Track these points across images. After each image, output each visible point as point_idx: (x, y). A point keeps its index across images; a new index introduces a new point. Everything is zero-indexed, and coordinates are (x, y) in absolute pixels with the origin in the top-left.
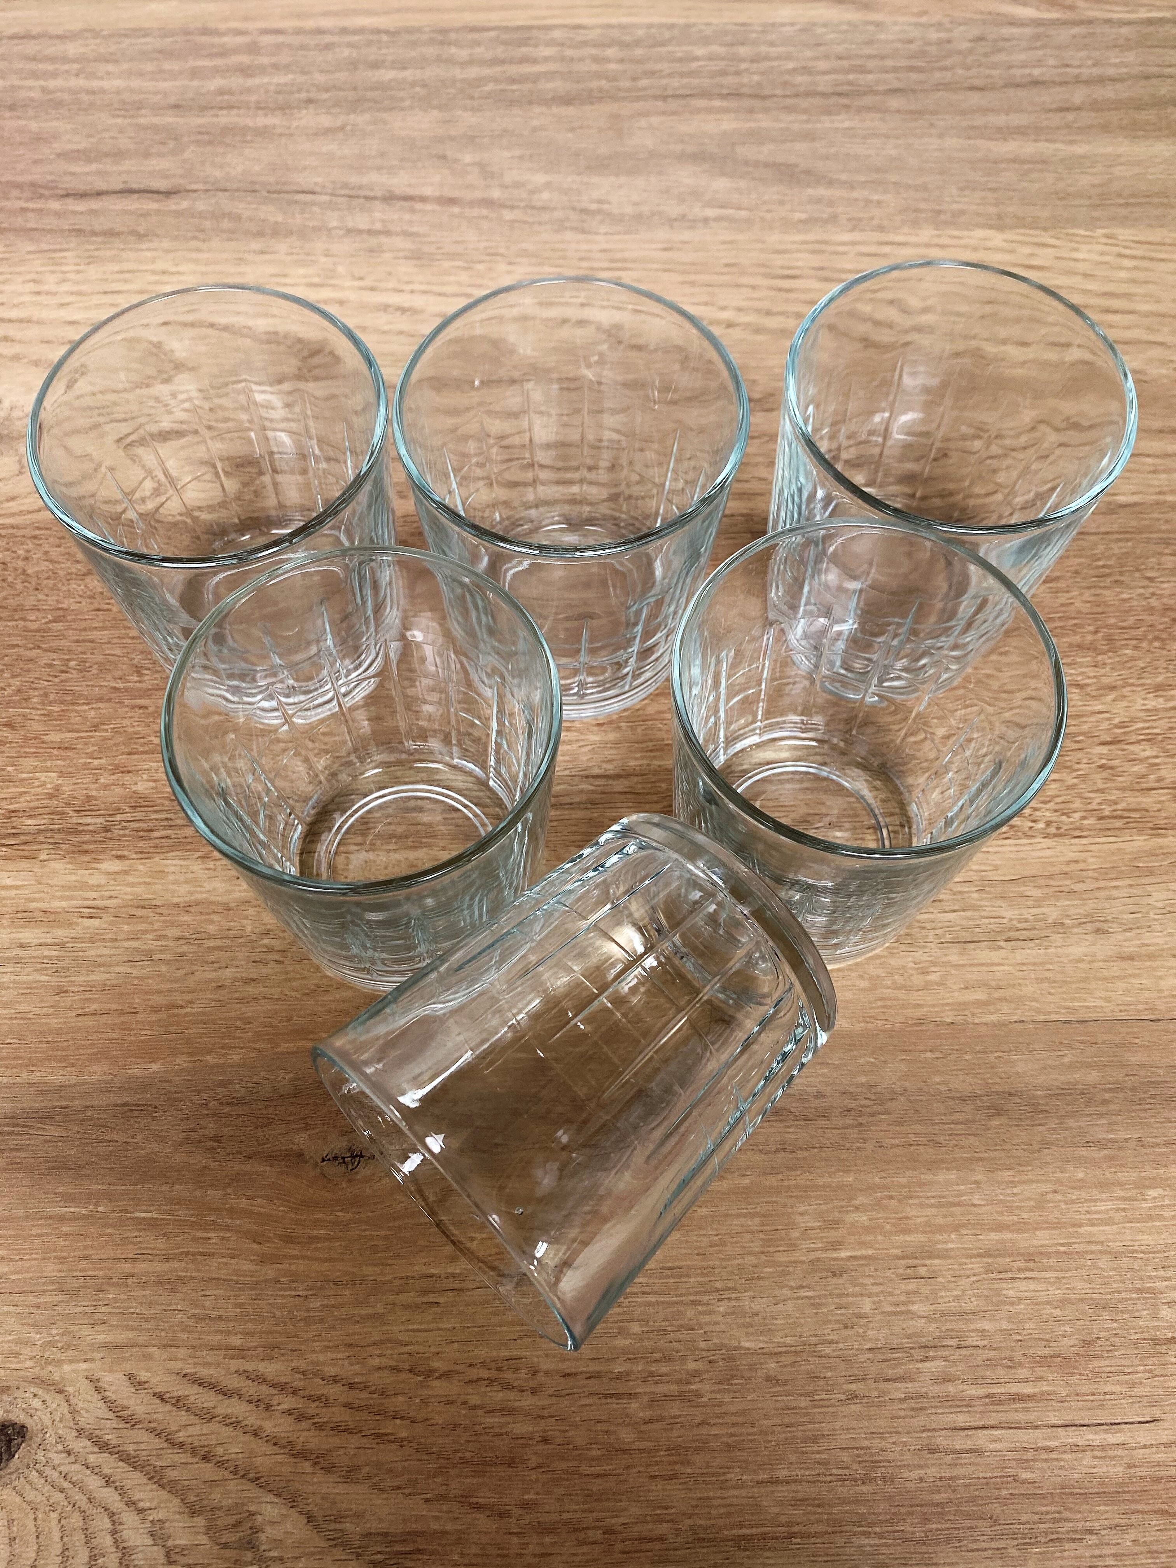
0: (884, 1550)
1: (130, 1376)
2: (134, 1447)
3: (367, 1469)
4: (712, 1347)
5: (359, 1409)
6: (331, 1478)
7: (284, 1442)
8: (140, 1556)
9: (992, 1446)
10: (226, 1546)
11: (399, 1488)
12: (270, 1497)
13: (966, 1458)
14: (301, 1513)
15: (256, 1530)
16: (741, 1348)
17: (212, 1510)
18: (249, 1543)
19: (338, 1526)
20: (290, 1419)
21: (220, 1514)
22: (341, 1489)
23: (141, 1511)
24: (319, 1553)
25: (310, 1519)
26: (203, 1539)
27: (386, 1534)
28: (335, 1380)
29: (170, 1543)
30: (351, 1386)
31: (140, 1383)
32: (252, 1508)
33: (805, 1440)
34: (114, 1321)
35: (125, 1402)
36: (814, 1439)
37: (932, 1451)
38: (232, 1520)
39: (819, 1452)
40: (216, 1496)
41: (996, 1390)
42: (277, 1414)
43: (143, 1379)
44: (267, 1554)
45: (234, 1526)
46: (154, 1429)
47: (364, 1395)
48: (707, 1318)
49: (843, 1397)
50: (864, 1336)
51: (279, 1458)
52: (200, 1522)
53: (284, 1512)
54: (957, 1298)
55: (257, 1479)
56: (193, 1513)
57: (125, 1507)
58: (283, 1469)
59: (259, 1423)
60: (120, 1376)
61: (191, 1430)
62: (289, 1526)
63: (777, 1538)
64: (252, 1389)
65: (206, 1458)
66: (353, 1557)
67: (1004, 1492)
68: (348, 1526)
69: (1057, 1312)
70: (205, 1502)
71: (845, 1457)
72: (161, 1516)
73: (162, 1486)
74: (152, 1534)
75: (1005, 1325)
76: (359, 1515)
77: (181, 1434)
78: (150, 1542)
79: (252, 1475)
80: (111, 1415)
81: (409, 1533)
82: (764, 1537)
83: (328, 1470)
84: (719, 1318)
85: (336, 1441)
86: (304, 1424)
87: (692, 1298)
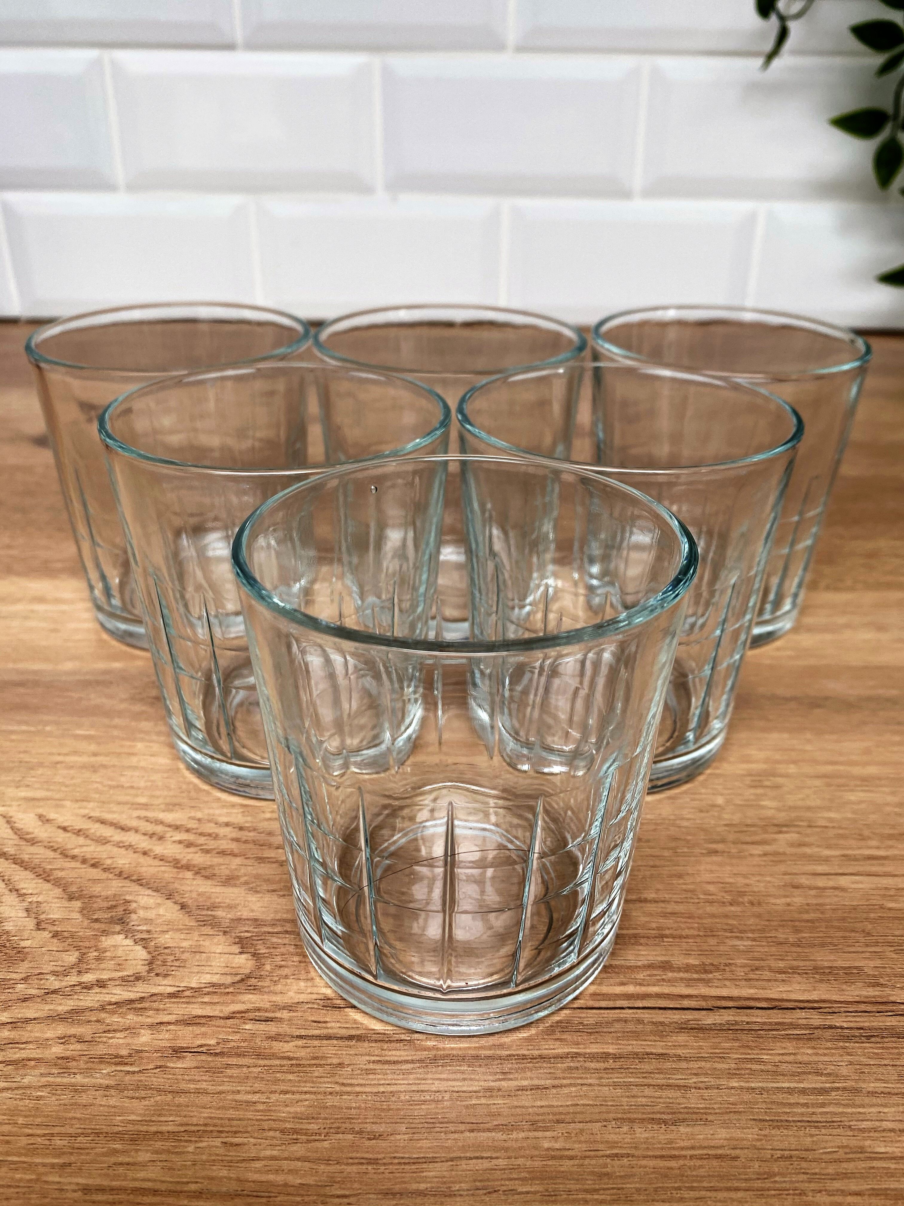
0: (758, 949)
1: (40, 817)
2: (27, 856)
3: (246, 878)
5: (246, 842)
6: (209, 882)
7: (171, 859)
8: (11, 924)
9: (853, 886)
10: (96, 921)
12: (149, 892)
13: (829, 892)
14: (175, 903)
15: (128, 912)
17: (90, 897)
18: (120, 920)
19: (210, 913)
20: (180, 846)
21: (99, 900)
22: (218, 889)
23: (21, 895)
24: (188, 929)
25: (183, 906)
26: (76, 915)
27: (256, 920)
28: (227, 824)
29: (43, 917)
30: (241, 829)
31: (48, 820)
32: (128, 898)
33: (671, 876)
34: (37, 786)
35: (31, 830)
36: (680, 876)
37: (796, 887)
38: (106, 904)
39: (685, 884)
40: (97, 889)
41: (850, 852)
42: (169, 843)
43: (51, 818)
44: (135, 928)
45: (108, 908)
46: (52, 847)
47: (252, 834)
49: (704, 851)
50: (720, 818)
51: (163, 869)
52: (77, 904)
53: (159, 901)
54: (803, 799)
55: (139, 880)
56: (71, 898)
57: (7, 892)
58: (166, 875)
59: (149, 847)
60: (32, 815)
61: (86, 849)
62: (162, 911)
63: (648, 937)
64: (148, 827)
65: (94, 866)
66: (221, 933)
67: (872, 915)
68: (220, 913)
69: (896, 810)
70: (84, 892)
71: (711, 888)
72: (39, 899)
73: (47, 881)
74: (27, 910)
75: (850, 815)
76: (230, 907)
77: (76, 850)
78: (25, 915)
79: (134, 878)
80: (16, 837)
81: (278, 920)
82: (635, 936)
83: (207, 877)
85: (220, 860)
86: (192, 850)
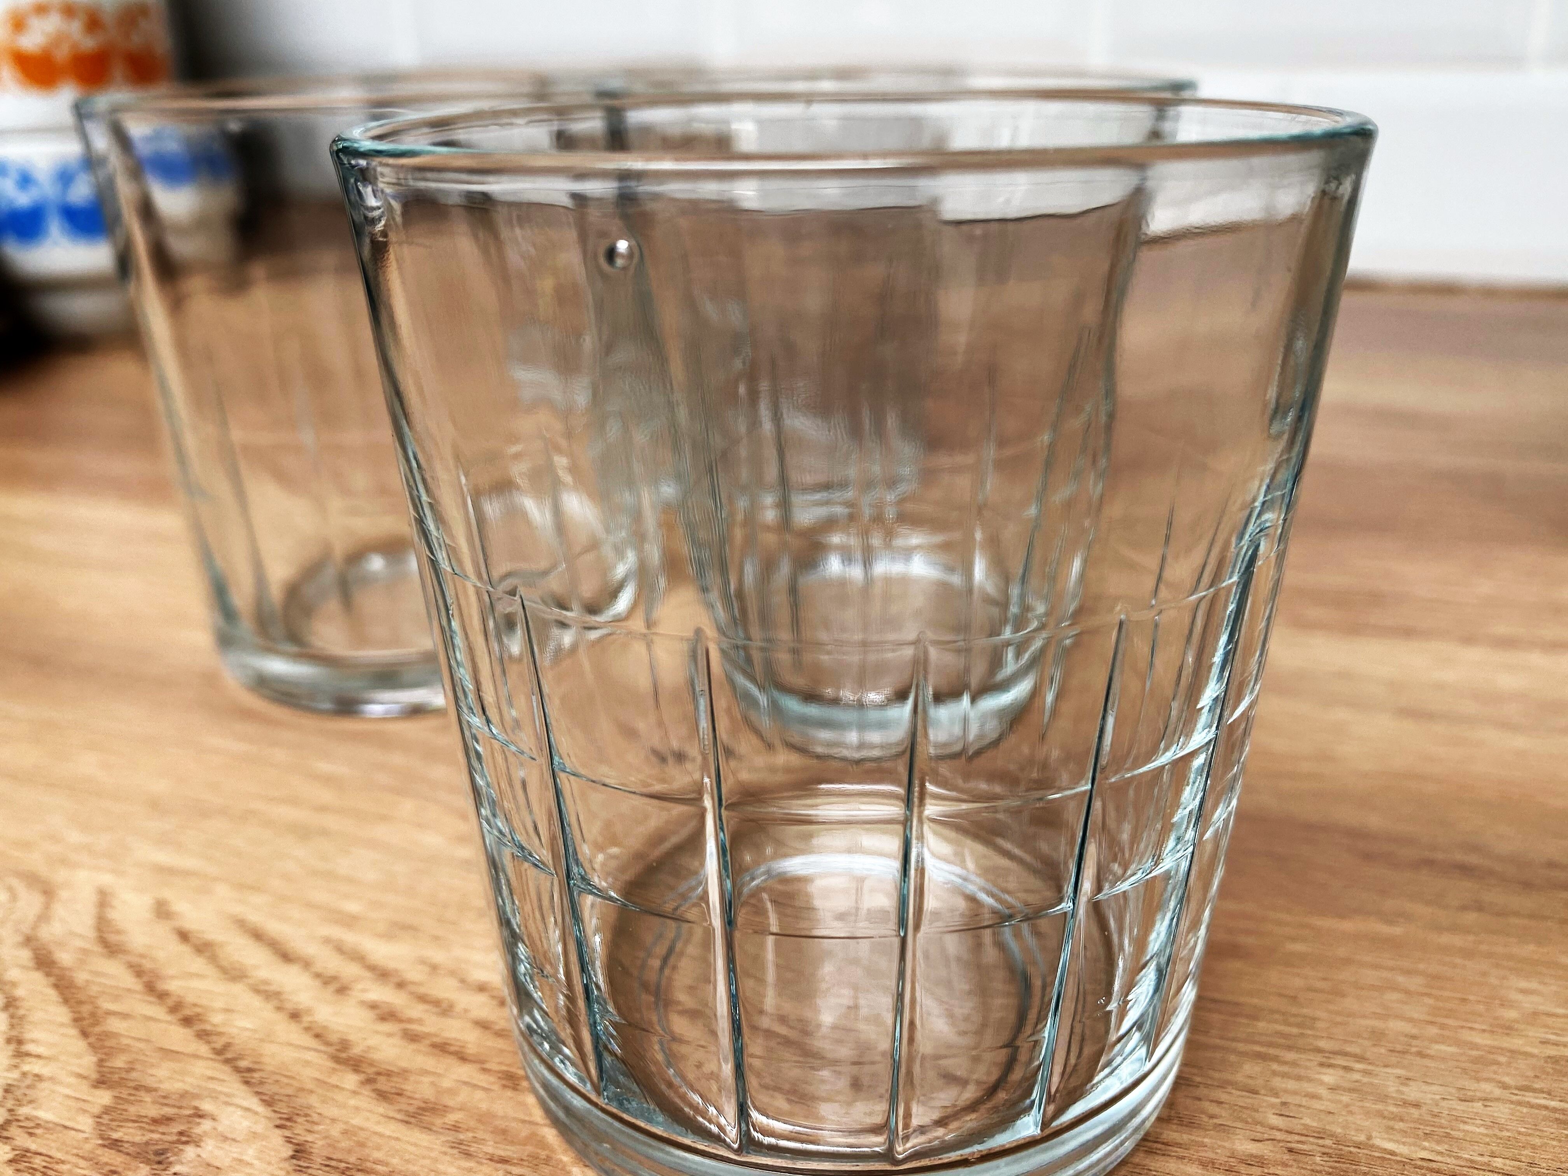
1: (160, 904)
3: (459, 1116)
4: (1298, 1128)
6: (382, 1108)
7: (334, 1038)
10: (115, 1145)
11: (504, 1161)
12: (254, 1103)
14: (288, 1140)
15: (185, 1139)
16: (1372, 1147)
17: (137, 1088)
18: (158, 1153)
20: (369, 1015)
21: (148, 1098)
22: (390, 1129)
23: (21, 1055)
25: (299, 1152)
26: (86, 1123)
29: (24, 1111)
31: (167, 914)
32: (206, 1106)
34: (194, 846)
35: (127, 927)
38: (154, 1111)
40: (160, 1073)
42: (352, 1003)
43: (177, 909)
45: (155, 1121)
46: (139, 966)
48: (1291, 1085)
51: (310, 1056)
52: (103, 1098)
53: (259, 1128)
55: (250, 1070)
56: (100, 1082)
58: (307, 1072)
59: (310, 1004)
60: (148, 899)
61: (195, 984)
62: (250, 1153)
64: (331, 963)
65: (187, 1021)
70: (133, 1075)
72: (44, 1071)
73: (85, 1034)
74: (7, 1090)
77: (176, 983)
79: (243, 1064)
80: (93, 934)
83: (383, 1096)
84: (1323, 1091)
85: (429, 1062)
86: (387, 1027)
87: (1258, 1048)
